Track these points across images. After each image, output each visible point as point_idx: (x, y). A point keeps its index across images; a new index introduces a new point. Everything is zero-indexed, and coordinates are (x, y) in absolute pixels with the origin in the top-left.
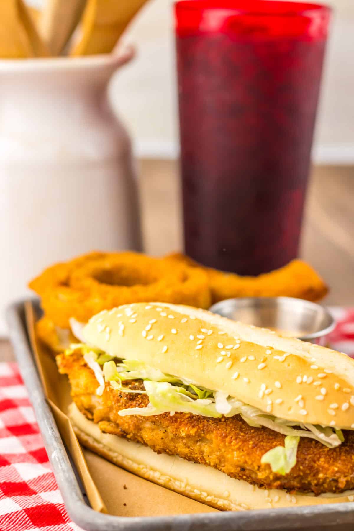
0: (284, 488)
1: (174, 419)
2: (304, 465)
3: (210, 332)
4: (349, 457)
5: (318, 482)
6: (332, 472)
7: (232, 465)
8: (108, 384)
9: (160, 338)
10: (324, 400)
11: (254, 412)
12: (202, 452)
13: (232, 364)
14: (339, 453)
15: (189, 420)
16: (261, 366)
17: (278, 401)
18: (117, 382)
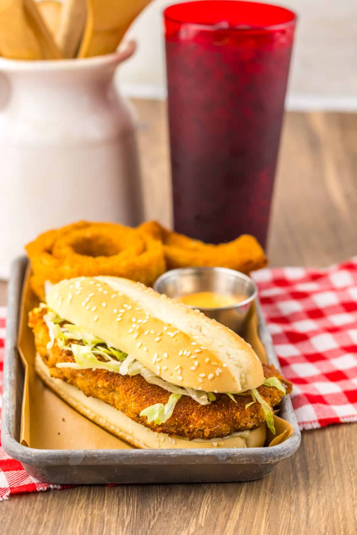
0: (167, 433)
1: (95, 373)
2: (179, 417)
3: (130, 307)
4: (215, 413)
5: (189, 431)
6: (199, 425)
7: (131, 412)
8: (55, 341)
9: (94, 309)
10: (196, 370)
11: (150, 374)
12: (114, 400)
13: (139, 336)
14: (208, 410)
15: (105, 375)
16: (157, 339)
17: (164, 368)
18: (61, 340)
